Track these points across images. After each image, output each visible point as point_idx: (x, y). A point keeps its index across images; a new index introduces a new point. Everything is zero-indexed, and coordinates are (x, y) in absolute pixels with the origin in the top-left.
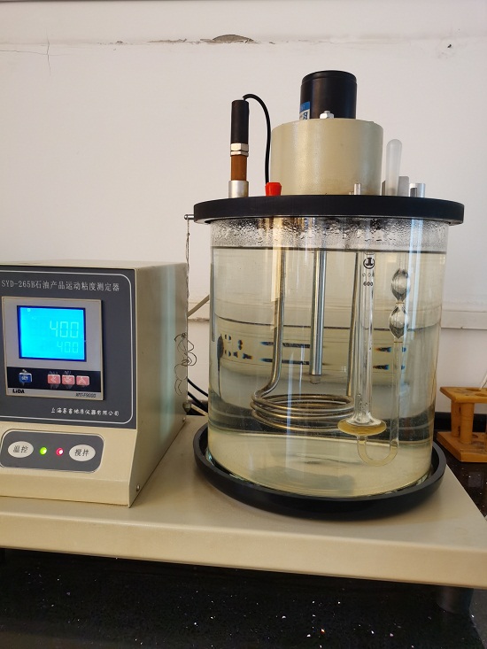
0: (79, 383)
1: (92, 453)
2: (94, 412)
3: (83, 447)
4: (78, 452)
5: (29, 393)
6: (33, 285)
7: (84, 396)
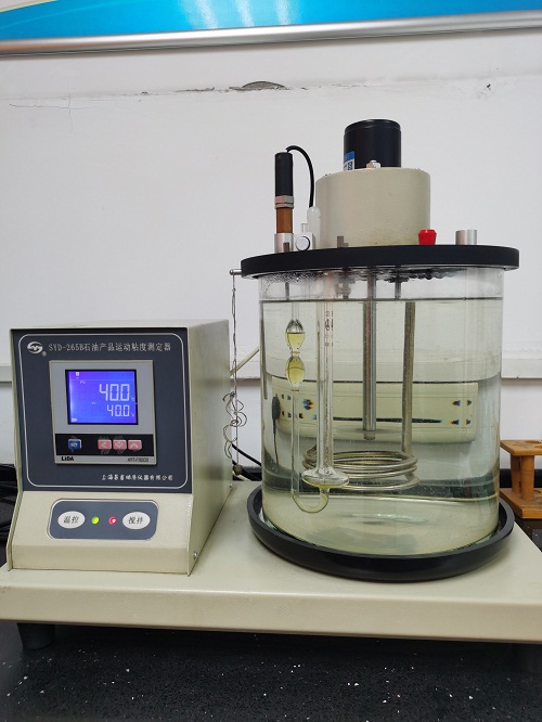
0: (131, 447)
1: (146, 520)
2: (146, 478)
3: (137, 515)
4: (132, 520)
5: (79, 460)
6: (82, 347)
7: (136, 461)
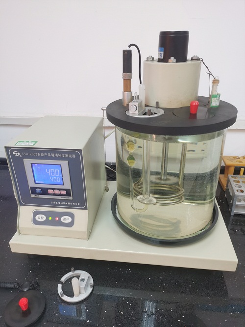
0: (61, 193)
1: (70, 219)
2: (69, 204)
3: (66, 217)
4: (64, 219)
5: (40, 196)
6: (37, 154)
7: (64, 198)
